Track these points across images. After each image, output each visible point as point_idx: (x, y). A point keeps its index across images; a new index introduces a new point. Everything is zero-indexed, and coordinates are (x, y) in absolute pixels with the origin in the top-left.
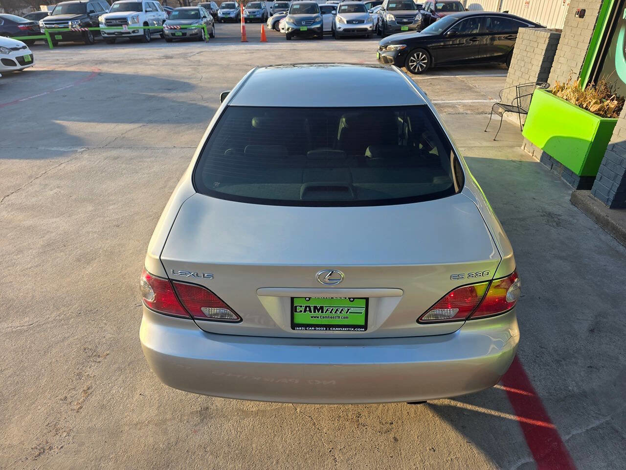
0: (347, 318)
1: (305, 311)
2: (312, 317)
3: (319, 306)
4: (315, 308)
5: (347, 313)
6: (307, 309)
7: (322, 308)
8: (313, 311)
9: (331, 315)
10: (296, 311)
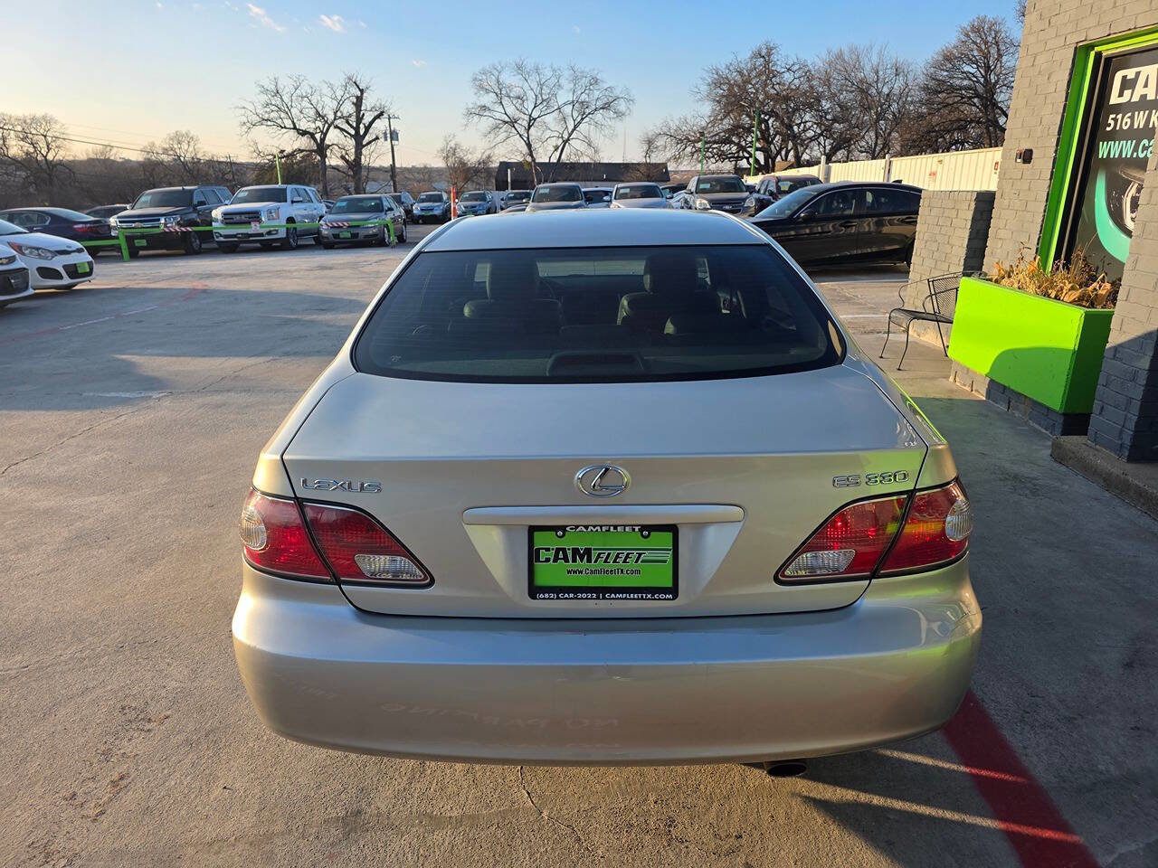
2: (569, 572)
3: (582, 547)
4: (575, 551)
7: (588, 551)
10: (538, 560)
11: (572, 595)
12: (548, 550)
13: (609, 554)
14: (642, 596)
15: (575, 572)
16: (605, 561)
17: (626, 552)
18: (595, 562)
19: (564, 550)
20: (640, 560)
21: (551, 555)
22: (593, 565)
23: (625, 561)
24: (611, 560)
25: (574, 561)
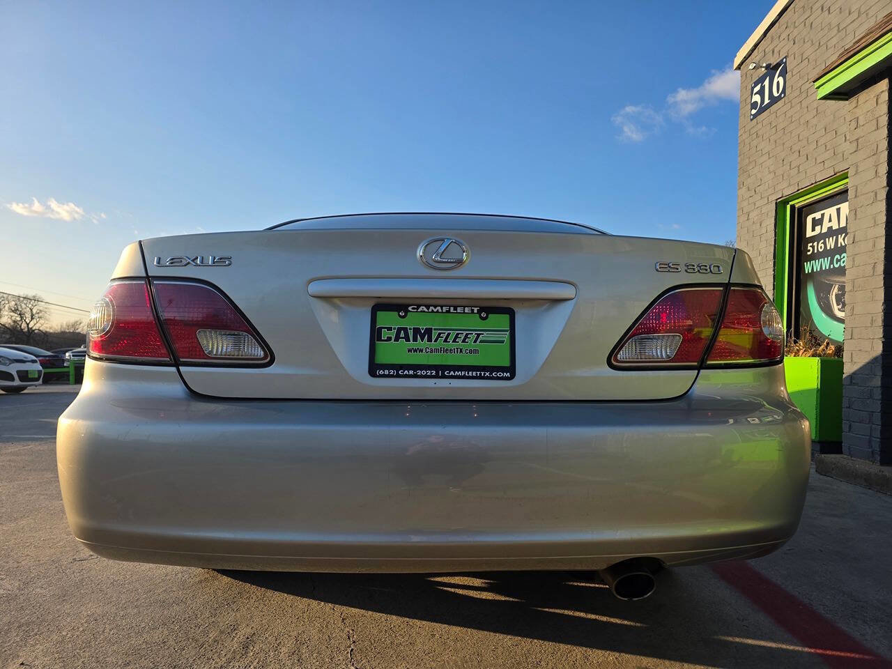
0: (476, 351)
1: (397, 339)
2: (410, 351)
3: (423, 327)
4: (416, 331)
5: (475, 342)
6: (402, 334)
7: (429, 331)
8: (411, 338)
9: (446, 346)
11: (411, 372)
12: (389, 329)
13: (449, 334)
14: (480, 374)
15: (415, 351)
16: (446, 341)
17: (465, 333)
18: (436, 341)
19: (405, 330)
20: (479, 340)
21: (393, 334)
22: (433, 344)
23: (464, 341)
24: (451, 339)
25: (415, 339)
